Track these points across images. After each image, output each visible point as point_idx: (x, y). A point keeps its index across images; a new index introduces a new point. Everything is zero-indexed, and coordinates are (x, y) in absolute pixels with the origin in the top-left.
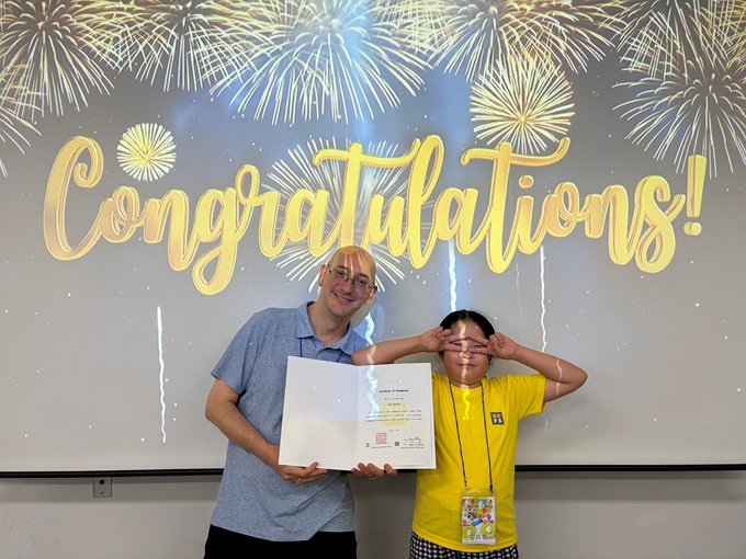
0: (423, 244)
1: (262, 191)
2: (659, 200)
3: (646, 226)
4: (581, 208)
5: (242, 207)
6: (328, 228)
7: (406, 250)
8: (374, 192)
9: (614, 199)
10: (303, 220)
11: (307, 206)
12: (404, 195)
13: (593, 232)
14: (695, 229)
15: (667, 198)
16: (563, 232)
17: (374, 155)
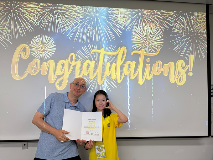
0: (121, 76)
1: (76, 61)
2: (182, 66)
3: (179, 73)
4: (162, 68)
5: (70, 65)
6: (94, 71)
7: (116, 78)
8: (108, 62)
9: (171, 65)
10: (88, 69)
11: (89, 65)
12: (116, 62)
13: (165, 74)
14: (191, 74)
15: (184, 66)
16: (158, 74)
17: (108, 51)
